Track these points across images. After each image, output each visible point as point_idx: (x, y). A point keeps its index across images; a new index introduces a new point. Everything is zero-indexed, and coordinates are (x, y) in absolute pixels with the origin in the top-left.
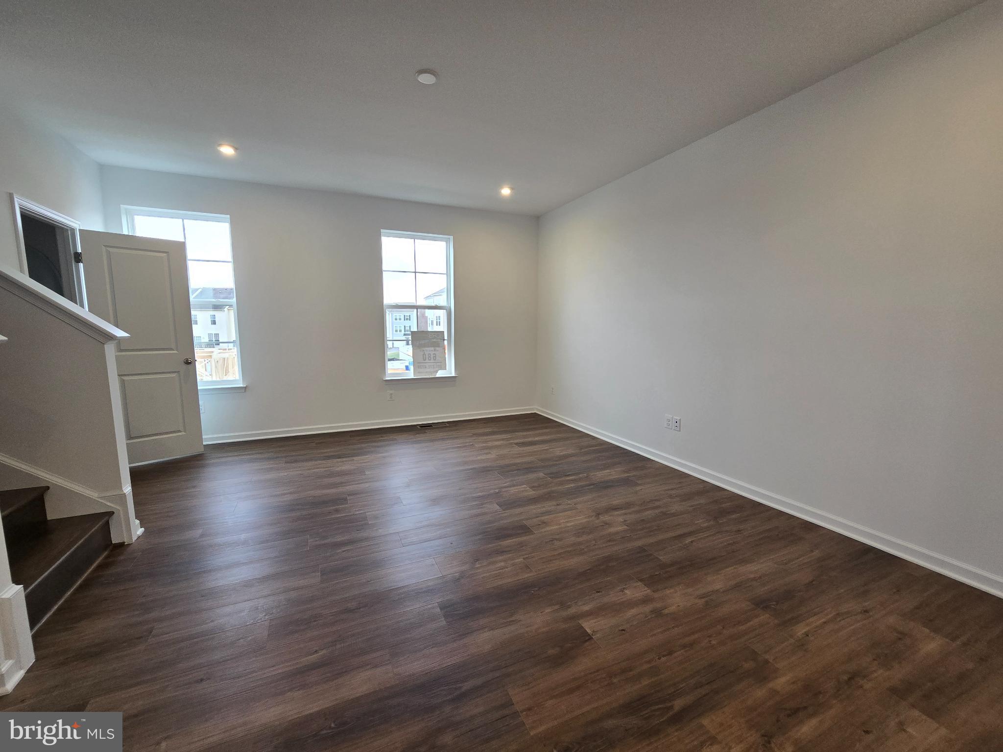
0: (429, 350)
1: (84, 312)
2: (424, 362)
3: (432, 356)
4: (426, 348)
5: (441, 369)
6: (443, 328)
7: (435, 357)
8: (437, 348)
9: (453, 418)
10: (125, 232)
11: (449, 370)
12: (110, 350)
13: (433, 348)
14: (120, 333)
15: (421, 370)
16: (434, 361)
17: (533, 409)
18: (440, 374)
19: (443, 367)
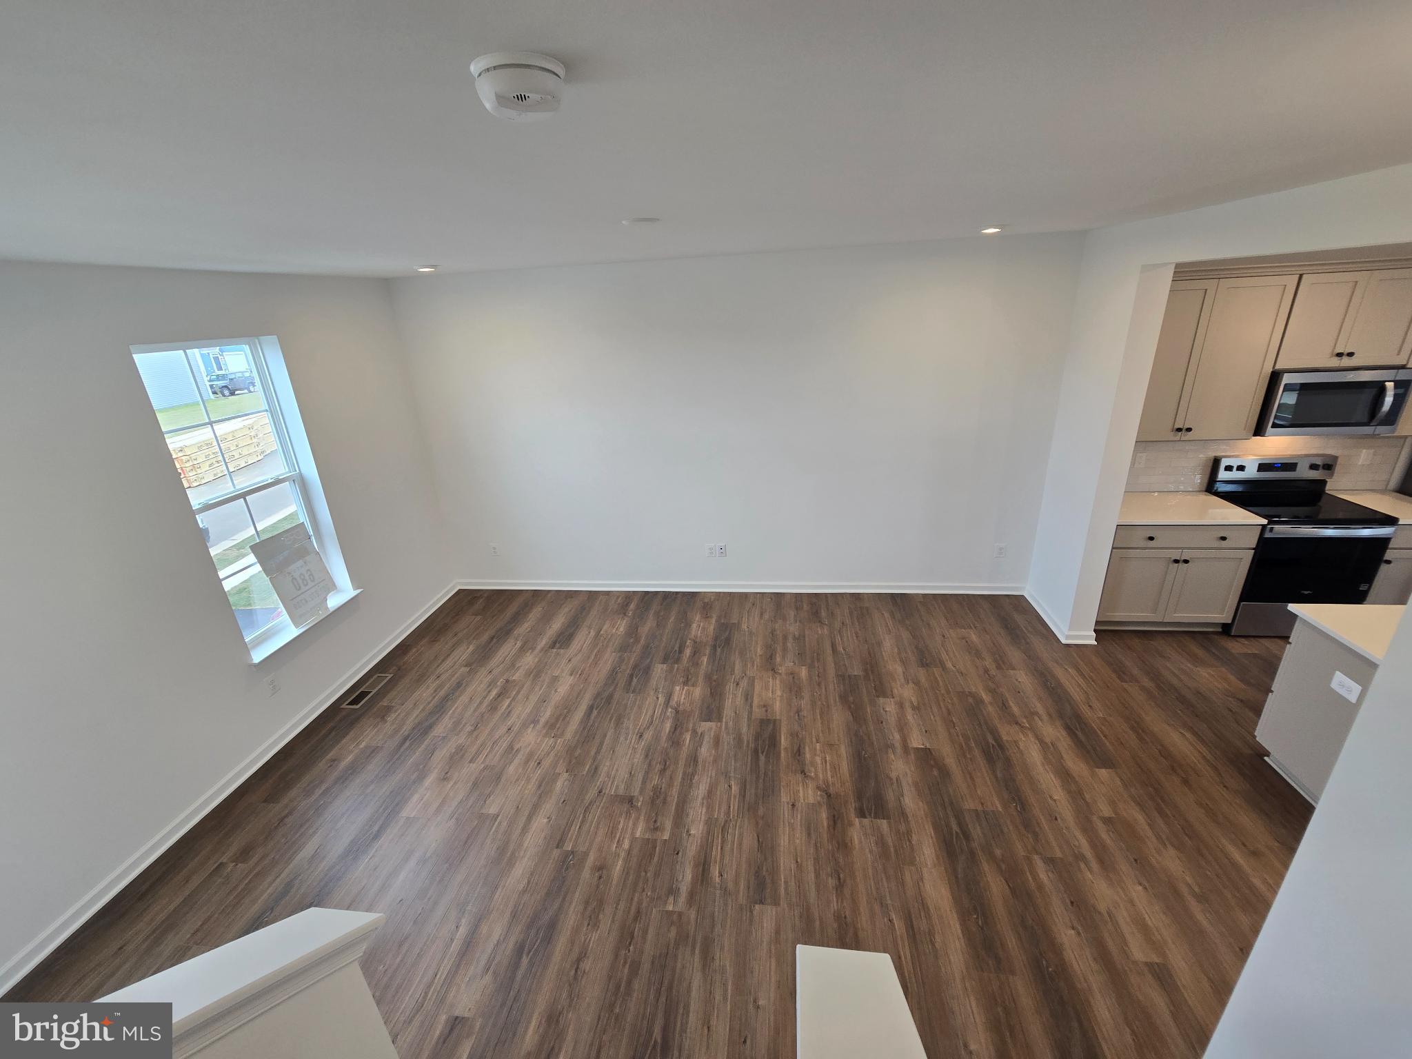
0: (297, 568)
2: (300, 592)
3: (307, 578)
4: (291, 567)
5: (330, 594)
7: (311, 575)
8: (308, 558)
9: (385, 650)
11: (343, 591)
13: (300, 562)
16: (313, 584)
17: (454, 587)
18: (334, 601)
19: (331, 586)
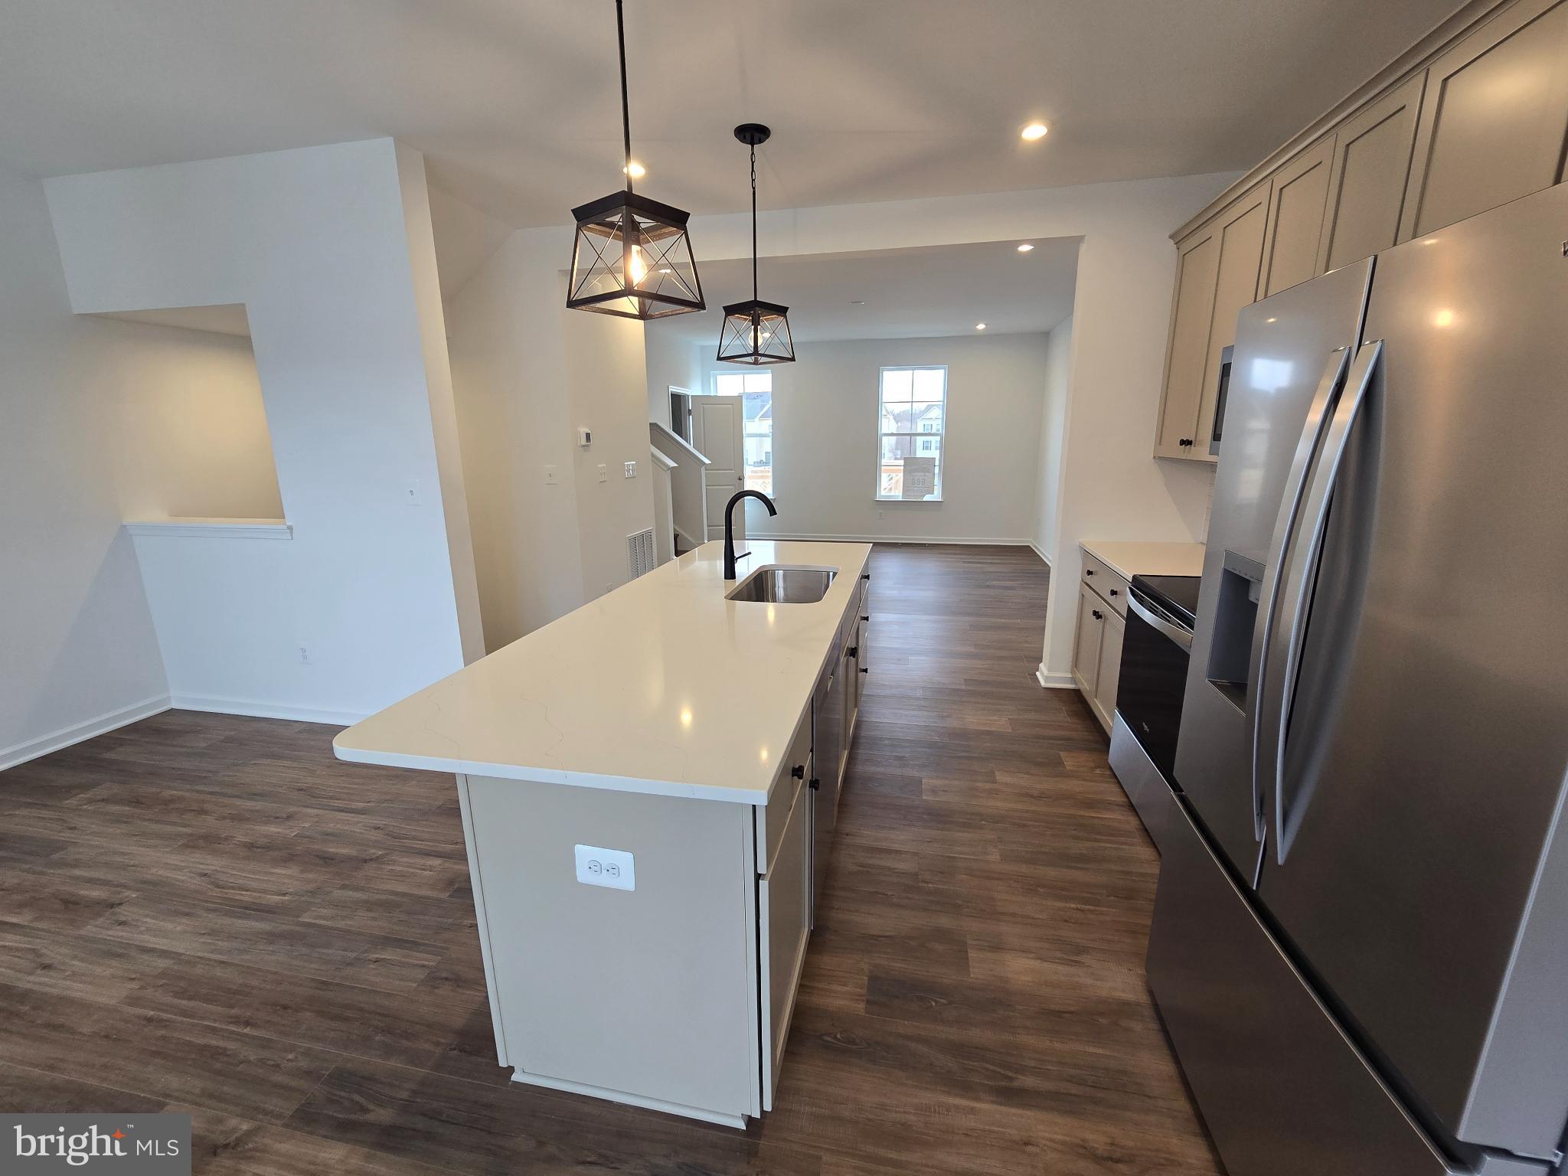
0: (919, 476)
1: (691, 448)
2: (913, 486)
3: (921, 481)
4: (917, 474)
5: (929, 493)
6: (934, 453)
7: (924, 481)
8: (927, 474)
10: (712, 394)
11: (936, 495)
12: (703, 469)
13: (923, 474)
14: (707, 461)
15: (909, 493)
16: (922, 486)
17: (1027, 542)
18: (927, 498)
19: (932, 493)
